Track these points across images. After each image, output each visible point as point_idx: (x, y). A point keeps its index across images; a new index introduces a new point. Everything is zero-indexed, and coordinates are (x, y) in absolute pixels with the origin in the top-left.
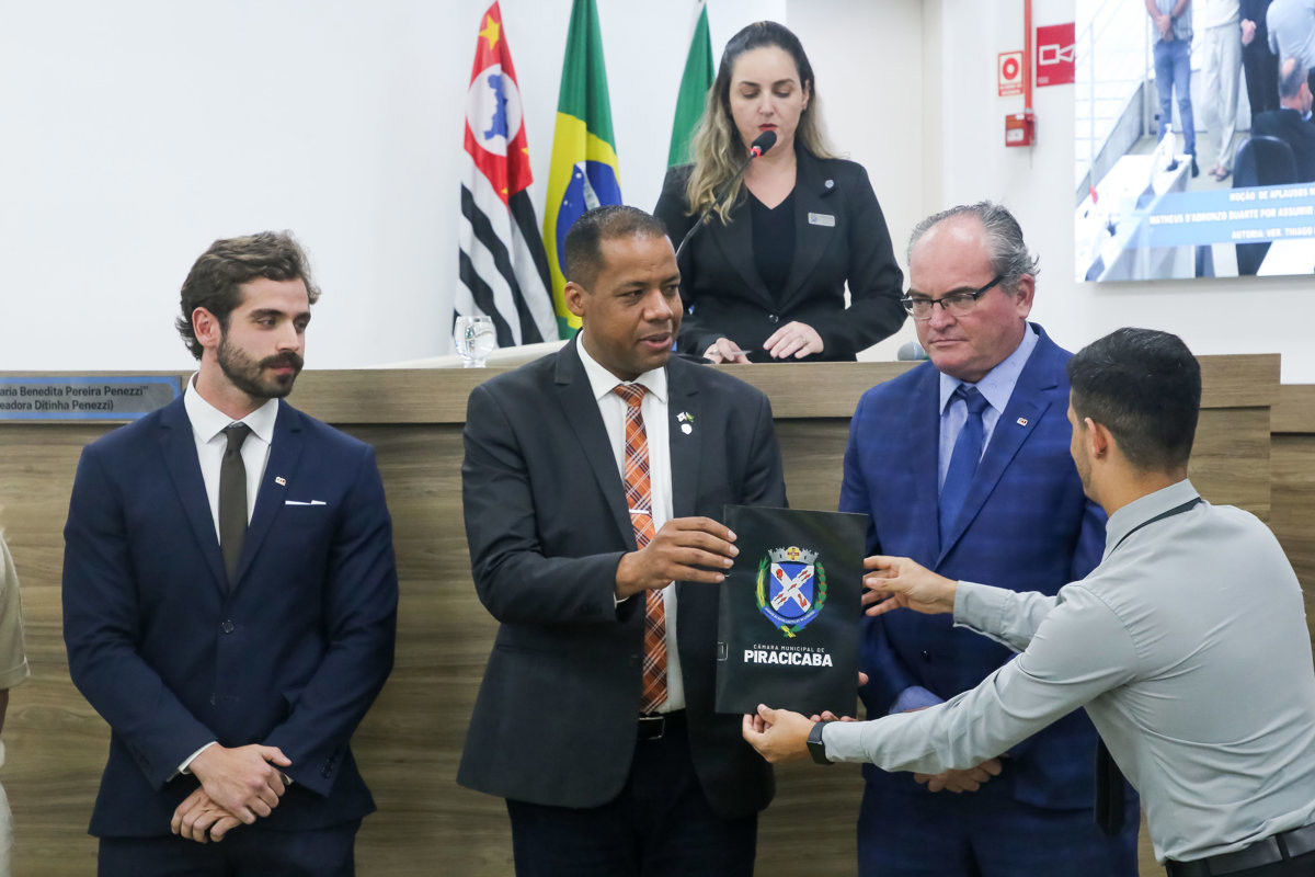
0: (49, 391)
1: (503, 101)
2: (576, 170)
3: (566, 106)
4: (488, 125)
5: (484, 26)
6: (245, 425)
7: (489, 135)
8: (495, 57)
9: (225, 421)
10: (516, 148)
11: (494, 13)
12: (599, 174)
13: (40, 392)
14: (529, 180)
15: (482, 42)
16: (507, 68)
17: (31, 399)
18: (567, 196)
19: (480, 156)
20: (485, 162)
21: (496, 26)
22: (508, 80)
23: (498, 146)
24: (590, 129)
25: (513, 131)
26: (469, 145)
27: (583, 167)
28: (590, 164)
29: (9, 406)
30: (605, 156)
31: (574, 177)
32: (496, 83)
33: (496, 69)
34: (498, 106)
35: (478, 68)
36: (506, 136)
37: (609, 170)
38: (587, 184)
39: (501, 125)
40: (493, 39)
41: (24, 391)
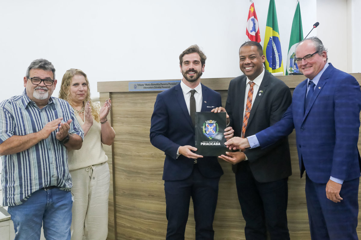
0: (157, 84)
1: (254, 24)
2: (270, 38)
3: (268, 25)
4: (251, 29)
5: (250, 8)
6: (195, 90)
7: (251, 31)
8: (253, 15)
9: (191, 89)
10: (257, 34)
11: (253, 5)
12: (275, 39)
13: (155, 85)
14: (260, 41)
15: (250, 11)
16: (255, 17)
17: (153, 86)
18: (268, 44)
19: (250, 36)
20: (250, 37)
21: (253, 8)
22: (256, 20)
23: (253, 34)
24: (273, 29)
25: (257, 31)
26: (247, 34)
27: (272, 37)
28: (273, 37)
29: (149, 88)
30: (277, 35)
31: (270, 39)
32: (253, 20)
33: (253, 17)
34: (253, 25)
35: (249, 17)
36: (255, 32)
37: (278, 38)
38: (273, 41)
39: (254, 29)
40: (252, 10)
41: (152, 85)
